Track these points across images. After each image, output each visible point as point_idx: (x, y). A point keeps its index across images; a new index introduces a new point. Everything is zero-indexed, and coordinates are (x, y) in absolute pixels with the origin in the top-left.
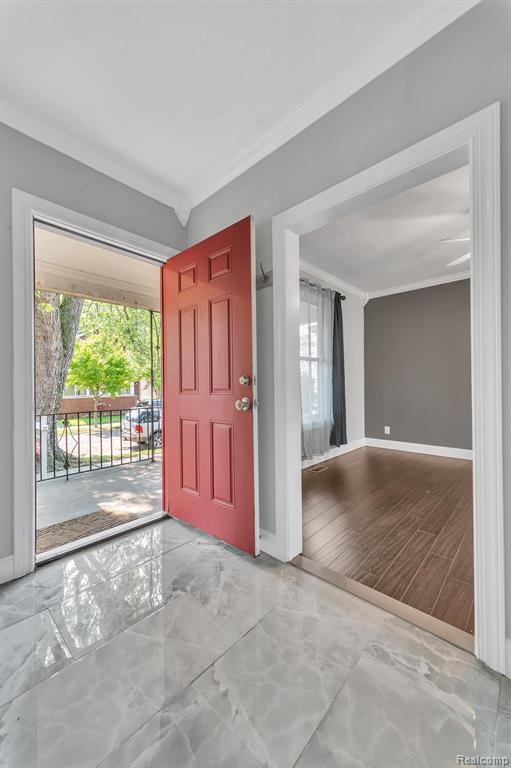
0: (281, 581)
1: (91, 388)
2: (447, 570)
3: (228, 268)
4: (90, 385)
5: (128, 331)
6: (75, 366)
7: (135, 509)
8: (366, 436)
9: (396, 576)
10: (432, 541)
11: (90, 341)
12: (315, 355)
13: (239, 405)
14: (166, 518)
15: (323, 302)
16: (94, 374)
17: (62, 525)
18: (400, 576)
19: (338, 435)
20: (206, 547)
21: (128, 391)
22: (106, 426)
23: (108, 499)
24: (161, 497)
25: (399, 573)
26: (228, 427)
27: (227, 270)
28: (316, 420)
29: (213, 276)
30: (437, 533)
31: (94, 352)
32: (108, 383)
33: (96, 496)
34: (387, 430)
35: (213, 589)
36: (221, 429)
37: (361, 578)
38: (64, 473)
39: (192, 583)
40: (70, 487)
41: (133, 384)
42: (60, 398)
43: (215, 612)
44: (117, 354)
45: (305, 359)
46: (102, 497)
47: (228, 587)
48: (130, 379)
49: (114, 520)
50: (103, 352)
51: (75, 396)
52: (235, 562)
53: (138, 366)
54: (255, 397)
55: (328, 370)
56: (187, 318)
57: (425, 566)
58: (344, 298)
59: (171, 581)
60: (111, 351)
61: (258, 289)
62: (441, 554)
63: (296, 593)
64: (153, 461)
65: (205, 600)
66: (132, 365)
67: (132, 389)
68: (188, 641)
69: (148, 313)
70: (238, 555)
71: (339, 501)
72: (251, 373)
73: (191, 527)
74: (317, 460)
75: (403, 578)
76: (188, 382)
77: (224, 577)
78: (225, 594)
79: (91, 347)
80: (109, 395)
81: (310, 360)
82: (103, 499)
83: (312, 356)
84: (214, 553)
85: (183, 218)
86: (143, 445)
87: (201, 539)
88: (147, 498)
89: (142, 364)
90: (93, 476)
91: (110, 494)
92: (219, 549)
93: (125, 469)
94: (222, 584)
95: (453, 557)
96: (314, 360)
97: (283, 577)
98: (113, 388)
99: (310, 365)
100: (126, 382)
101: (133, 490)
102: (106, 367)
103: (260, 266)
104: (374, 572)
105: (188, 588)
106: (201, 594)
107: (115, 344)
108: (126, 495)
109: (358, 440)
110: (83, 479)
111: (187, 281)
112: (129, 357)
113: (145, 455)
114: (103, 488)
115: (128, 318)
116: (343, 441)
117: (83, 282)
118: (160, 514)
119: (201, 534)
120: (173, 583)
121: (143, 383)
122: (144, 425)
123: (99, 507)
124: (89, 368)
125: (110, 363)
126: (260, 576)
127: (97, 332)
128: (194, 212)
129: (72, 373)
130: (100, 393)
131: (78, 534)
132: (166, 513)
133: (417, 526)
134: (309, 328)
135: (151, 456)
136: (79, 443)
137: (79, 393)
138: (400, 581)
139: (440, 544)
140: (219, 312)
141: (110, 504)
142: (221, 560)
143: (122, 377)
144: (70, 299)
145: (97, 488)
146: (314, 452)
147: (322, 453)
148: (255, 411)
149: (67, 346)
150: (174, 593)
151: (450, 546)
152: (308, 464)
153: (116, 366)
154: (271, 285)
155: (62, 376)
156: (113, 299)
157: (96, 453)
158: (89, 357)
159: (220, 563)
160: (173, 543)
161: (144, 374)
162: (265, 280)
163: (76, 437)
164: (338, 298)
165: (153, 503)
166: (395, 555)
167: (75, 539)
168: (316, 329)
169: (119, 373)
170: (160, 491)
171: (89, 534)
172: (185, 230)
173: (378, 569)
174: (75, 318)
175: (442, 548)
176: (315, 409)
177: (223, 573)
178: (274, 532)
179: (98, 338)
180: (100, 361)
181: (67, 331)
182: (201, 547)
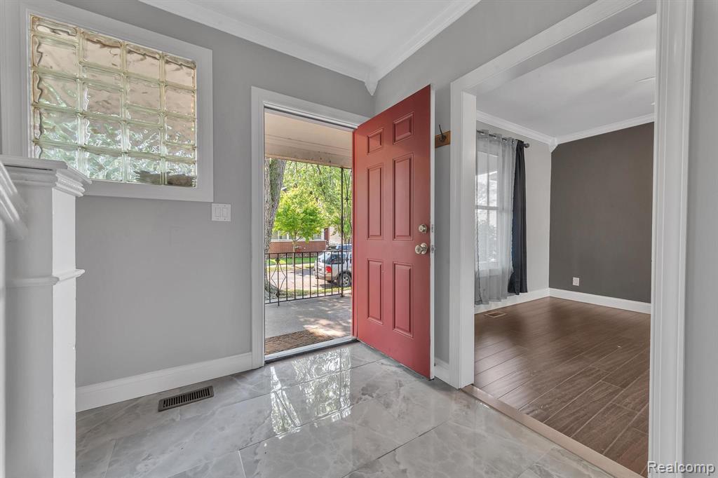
0: (453, 402)
1: (291, 233)
2: (630, 421)
3: (410, 131)
4: (290, 231)
5: (321, 185)
6: (279, 215)
7: (331, 333)
8: (550, 287)
9: (568, 417)
10: (616, 392)
11: (291, 193)
12: (494, 204)
13: (419, 250)
14: (355, 341)
15: (503, 151)
16: (293, 222)
17: (278, 338)
18: (572, 418)
19: (517, 283)
20: (389, 367)
21: (319, 236)
22: (306, 265)
23: (311, 323)
24: (351, 325)
25: (574, 414)
26: (408, 268)
27: (409, 133)
28: (492, 267)
29: (397, 138)
30: (624, 386)
31: (293, 203)
32: (303, 229)
33: (302, 320)
34: (576, 281)
35: (394, 399)
36: (402, 270)
37: (531, 412)
38: (277, 300)
39: (377, 392)
40: (281, 311)
41: (323, 230)
42: (269, 241)
43: (396, 415)
44: (311, 205)
45: (483, 208)
46: (306, 321)
47: (406, 399)
48: (321, 226)
49: (315, 338)
50: (300, 204)
51: (278, 240)
52: (412, 383)
53: (327, 214)
54: (432, 243)
55: (508, 218)
56: (375, 176)
57: (604, 413)
58: (527, 146)
59: (361, 388)
60: (307, 202)
61: (436, 147)
62: (626, 406)
63: (466, 413)
64: (342, 296)
65: (388, 406)
66: (323, 214)
67: (323, 235)
68: (375, 431)
69: (340, 170)
70: (415, 376)
71: (514, 345)
72: (430, 222)
73: (375, 350)
74: (494, 306)
75: (577, 419)
76: (375, 229)
77: (402, 390)
78: (404, 404)
79: (292, 198)
80: (304, 239)
81: (488, 208)
82: (306, 322)
83: (491, 205)
84: (395, 373)
85: (371, 88)
86: (332, 283)
87: (383, 361)
88: (340, 324)
89: (331, 213)
90: (297, 305)
91: (312, 320)
92: (399, 371)
93: (321, 301)
94: (401, 397)
95: (639, 411)
96: (493, 208)
97: (455, 400)
98: (307, 233)
99: (488, 213)
100: (318, 229)
101: (328, 318)
102: (302, 216)
103: (439, 126)
104: (546, 410)
105: (374, 395)
106: (385, 401)
107: (309, 196)
108: (324, 322)
109: (539, 290)
110: (291, 306)
111: (375, 143)
112: (321, 206)
113: (336, 291)
114: (307, 314)
115: (320, 173)
116: (523, 289)
117: (290, 147)
118: (350, 338)
119: (384, 356)
120: (362, 390)
121: (332, 229)
122: (335, 267)
123: (304, 328)
124: (289, 216)
125: (305, 212)
126: (434, 396)
127: (296, 186)
128: (380, 83)
129: (277, 221)
130: (297, 238)
131: (290, 345)
132: (354, 337)
133: (599, 377)
134: (488, 176)
135: (340, 292)
136: (287, 277)
137: (281, 238)
138: (572, 422)
139: (625, 397)
140: (402, 169)
141: (312, 326)
142: (400, 379)
143: (315, 224)
144: (276, 160)
145: (300, 313)
146: (491, 298)
147: (499, 299)
148: (432, 255)
149: (274, 198)
150: (363, 397)
151: (637, 400)
152: (483, 308)
153: (310, 215)
154: (449, 143)
155: (271, 224)
156: (312, 160)
157: (299, 288)
158: (289, 207)
159: (400, 381)
160: (361, 361)
161: (332, 222)
162: (443, 140)
163: (285, 272)
164: (520, 147)
165: (345, 329)
166: (572, 398)
167: (289, 349)
168: (496, 177)
169: (313, 221)
170: (351, 321)
171: (298, 346)
172: (373, 99)
173: (550, 408)
174: (280, 175)
175: (627, 400)
176: (495, 256)
177: (402, 388)
178: (447, 362)
179: (297, 191)
180: (298, 210)
181: (275, 186)
182: (383, 366)
